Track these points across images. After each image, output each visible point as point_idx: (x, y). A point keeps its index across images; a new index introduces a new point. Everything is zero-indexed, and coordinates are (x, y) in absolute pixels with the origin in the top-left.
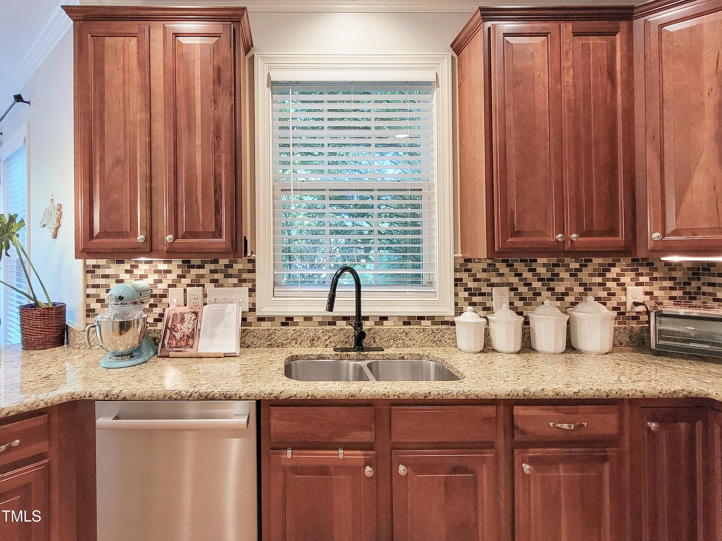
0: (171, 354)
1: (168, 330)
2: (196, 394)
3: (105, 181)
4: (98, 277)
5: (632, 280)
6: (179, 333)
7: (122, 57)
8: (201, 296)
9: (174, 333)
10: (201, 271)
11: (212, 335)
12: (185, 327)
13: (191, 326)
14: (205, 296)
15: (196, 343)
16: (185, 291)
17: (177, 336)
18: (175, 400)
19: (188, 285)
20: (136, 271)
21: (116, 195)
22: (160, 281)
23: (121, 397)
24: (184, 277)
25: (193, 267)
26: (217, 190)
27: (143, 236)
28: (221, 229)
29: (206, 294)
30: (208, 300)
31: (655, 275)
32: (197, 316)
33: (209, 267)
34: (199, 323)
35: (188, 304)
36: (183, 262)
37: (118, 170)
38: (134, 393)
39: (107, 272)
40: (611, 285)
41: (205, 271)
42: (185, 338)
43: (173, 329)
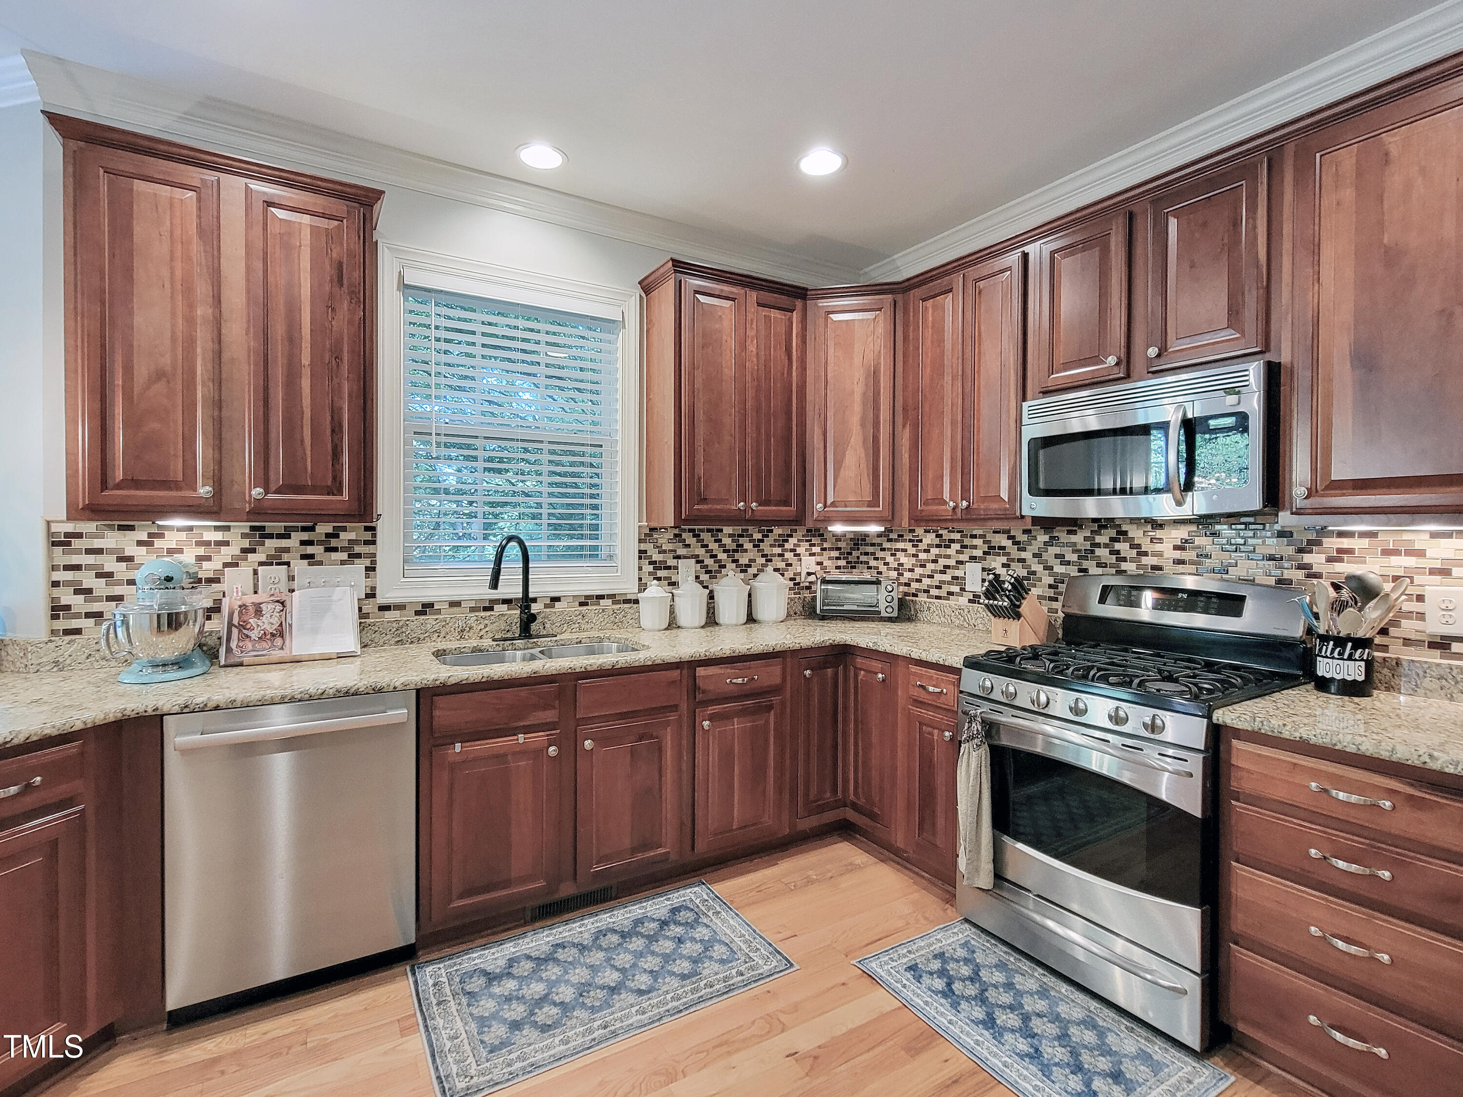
0: (246, 661)
1: (234, 627)
5: (806, 550)
6: (255, 631)
8: (284, 578)
9: (244, 631)
10: (284, 543)
12: (266, 622)
13: (276, 621)
14: (292, 578)
15: (287, 642)
16: (255, 571)
17: (253, 636)
19: (260, 564)
22: (210, 558)
24: (253, 551)
25: (271, 536)
28: (341, 483)
29: (293, 577)
30: (296, 584)
31: (825, 545)
32: (284, 606)
33: (297, 537)
34: (288, 616)
35: (261, 591)
36: (252, 528)
39: (98, 543)
40: (789, 555)
41: (291, 543)
42: (268, 637)
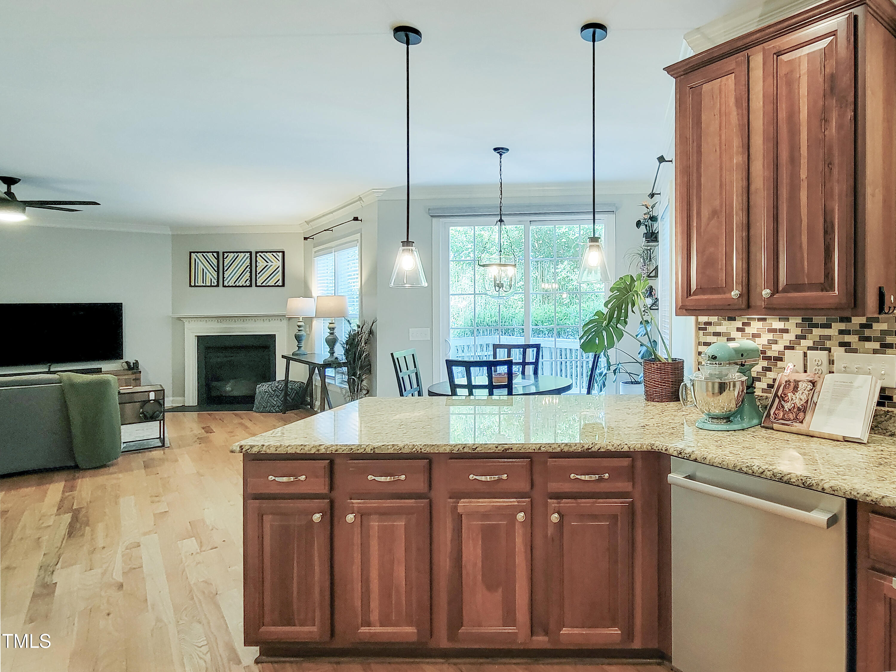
0: (775, 426)
1: (777, 398)
2: (769, 473)
3: (701, 235)
4: (709, 334)
6: (789, 404)
7: (719, 101)
8: (825, 362)
9: (783, 402)
10: (826, 332)
11: (830, 412)
12: (798, 397)
13: (804, 397)
14: (831, 362)
15: (807, 418)
16: (805, 355)
17: (786, 407)
18: (746, 473)
19: (809, 348)
20: (748, 330)
21: (712, 249)
22: (776, 342)
23: (693, 457)
24: (804, 338)
25: (816, 326)
26: (828, 231)
27: (737, 292)
28: (833, 279)
29: (833, 361)
30: (835, 368)
32: (814, 386)
33: (837, 326)
34: (816, 395)
35: (808, 371)
36: (803, 320)
37: (713, 222)
38: (705, 456)
39: (718, 329)
41: (833, 331)
42: (795, 410)
43: (783, 398)
